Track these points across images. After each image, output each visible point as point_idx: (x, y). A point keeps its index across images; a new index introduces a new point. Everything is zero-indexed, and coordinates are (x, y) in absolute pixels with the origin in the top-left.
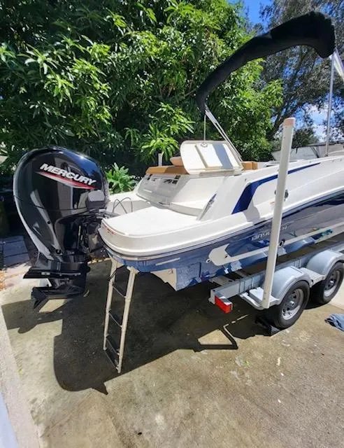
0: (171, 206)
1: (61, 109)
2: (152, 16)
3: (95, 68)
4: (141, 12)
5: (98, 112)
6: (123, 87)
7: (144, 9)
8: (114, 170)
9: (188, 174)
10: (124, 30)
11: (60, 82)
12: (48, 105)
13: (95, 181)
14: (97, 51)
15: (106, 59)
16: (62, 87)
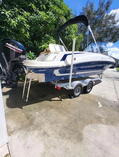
0: (46, 61)
1: (12, 30)
2: (45, 7)
3: (25, 19)
4: (41, 6)
5: (25, 33)
6: (34, 27)
7: (42, 5)
8: (29, 53)
9: (51, 52)
10: (35, 10)
11: (13, 22)
12: (8, 28)
13: (23, 51)
14: (26, 14)
15: (29, 17)
16: (13, 23)
